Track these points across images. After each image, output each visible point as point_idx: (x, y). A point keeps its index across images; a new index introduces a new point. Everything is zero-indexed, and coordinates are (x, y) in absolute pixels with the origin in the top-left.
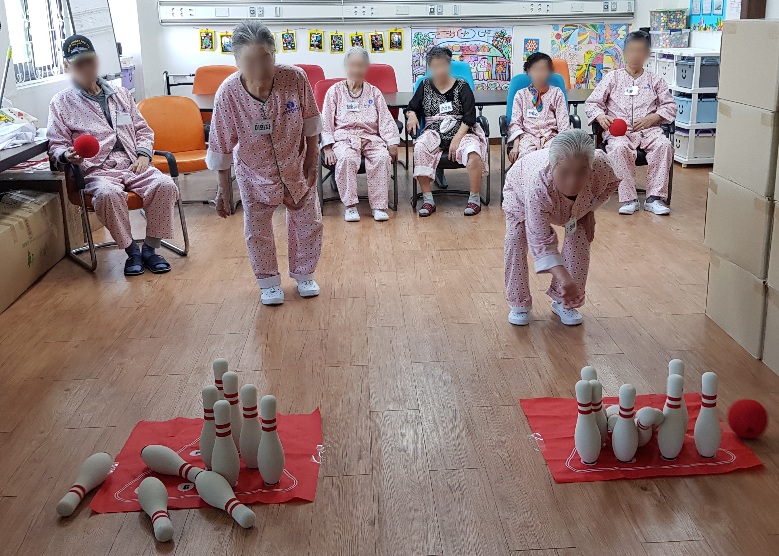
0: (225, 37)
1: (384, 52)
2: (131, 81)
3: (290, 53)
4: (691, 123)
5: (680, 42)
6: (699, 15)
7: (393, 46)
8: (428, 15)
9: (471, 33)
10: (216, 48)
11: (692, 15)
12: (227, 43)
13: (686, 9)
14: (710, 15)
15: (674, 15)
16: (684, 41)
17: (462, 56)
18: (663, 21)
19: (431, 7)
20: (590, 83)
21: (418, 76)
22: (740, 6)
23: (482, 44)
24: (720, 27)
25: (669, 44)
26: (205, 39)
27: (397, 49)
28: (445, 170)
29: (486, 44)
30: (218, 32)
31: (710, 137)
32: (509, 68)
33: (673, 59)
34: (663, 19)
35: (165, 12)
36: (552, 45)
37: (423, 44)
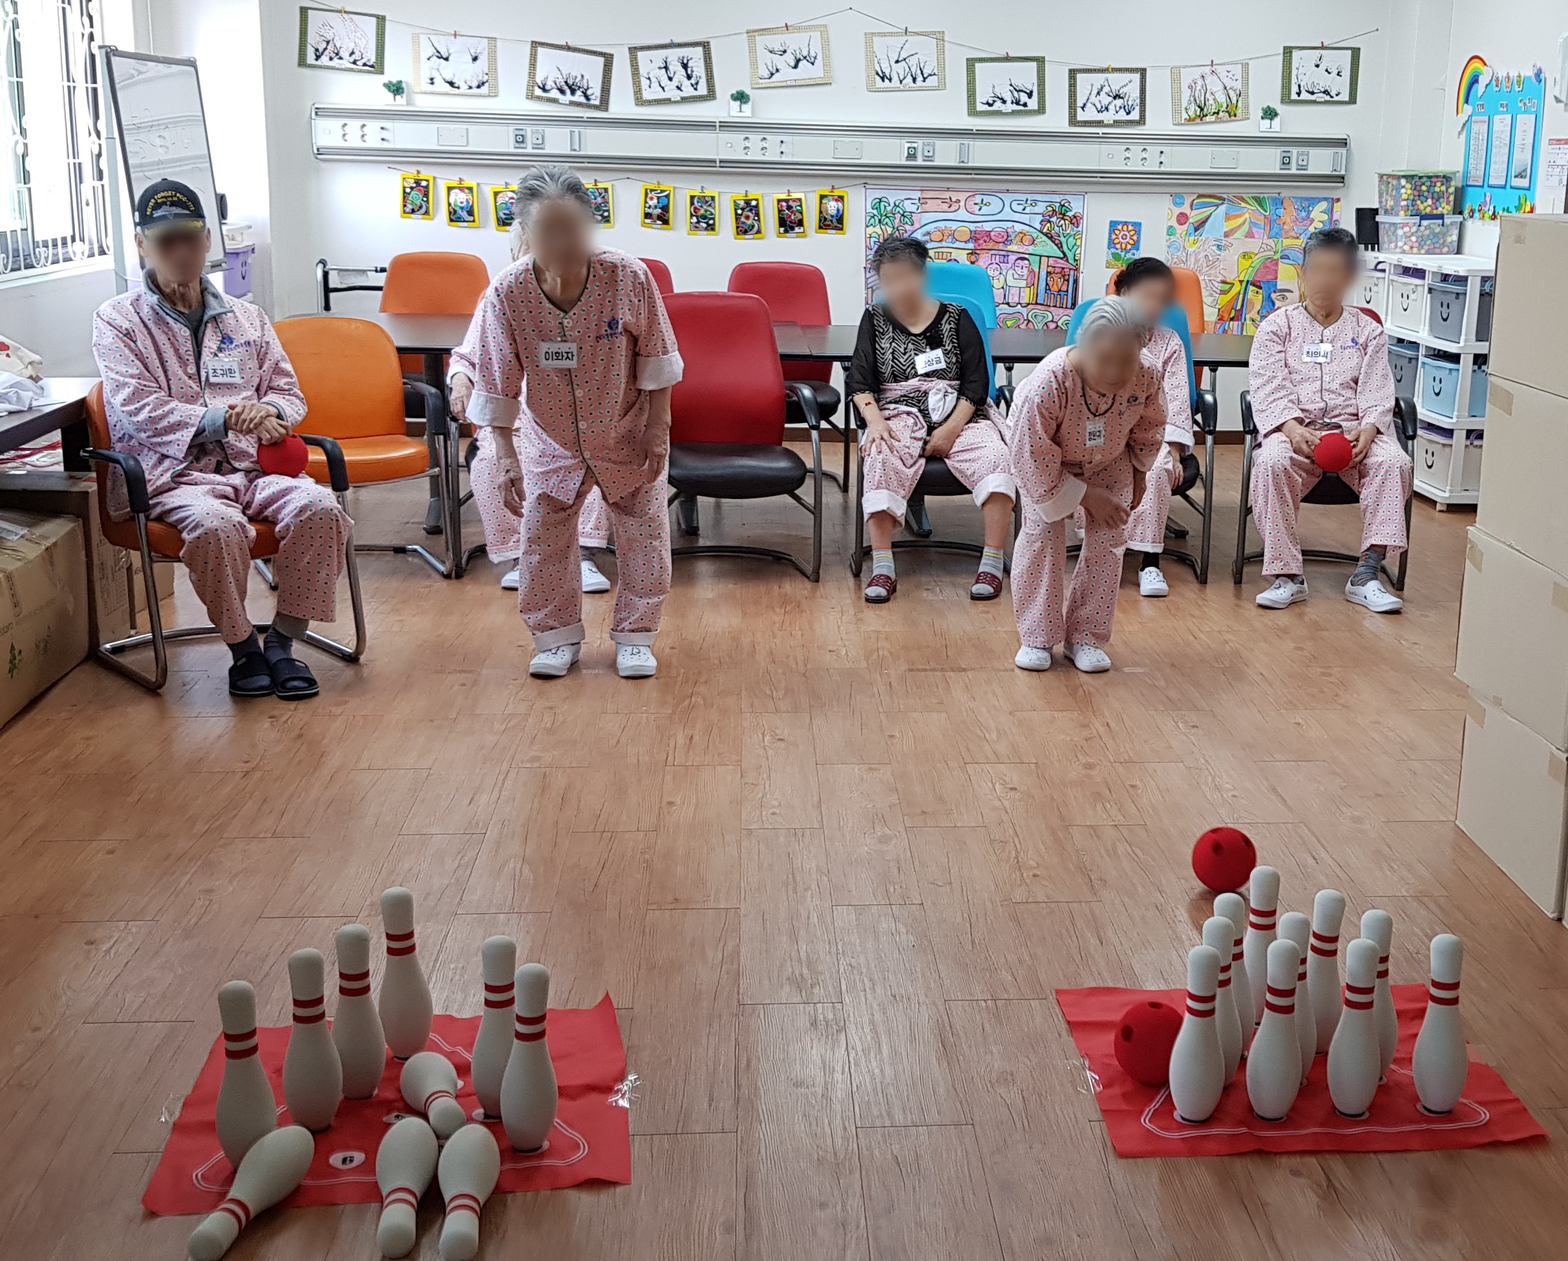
0: (457, 191)
1: (805, 237)
2: (244, 278)
4: (1458, 417)
5: (1441, 241)
6: (1482, 186)
7: (825, 225)
8: (904, 162)
9: (995, 204)
10: (436, 212)
12: (462, 203)
13: (1455, 173)
14: (1504, 187)
15: (1428, 184)
16: (1449, 239)
17: (973, 253)
18: (1405, 196)
19: (909, 145)
20: (1248, 322)
23: (1018, 227)
25: (1416, 245)
26: (413, 193)
27: (834, 231)
28: (927, 498)
29: (1027, 228)
30: (442, 179)
32: (1076, 281)
33: (1423, 278)
34: (1406, 191)
35: (327, 132)
36: (1168, 237)
37: (890, 224)
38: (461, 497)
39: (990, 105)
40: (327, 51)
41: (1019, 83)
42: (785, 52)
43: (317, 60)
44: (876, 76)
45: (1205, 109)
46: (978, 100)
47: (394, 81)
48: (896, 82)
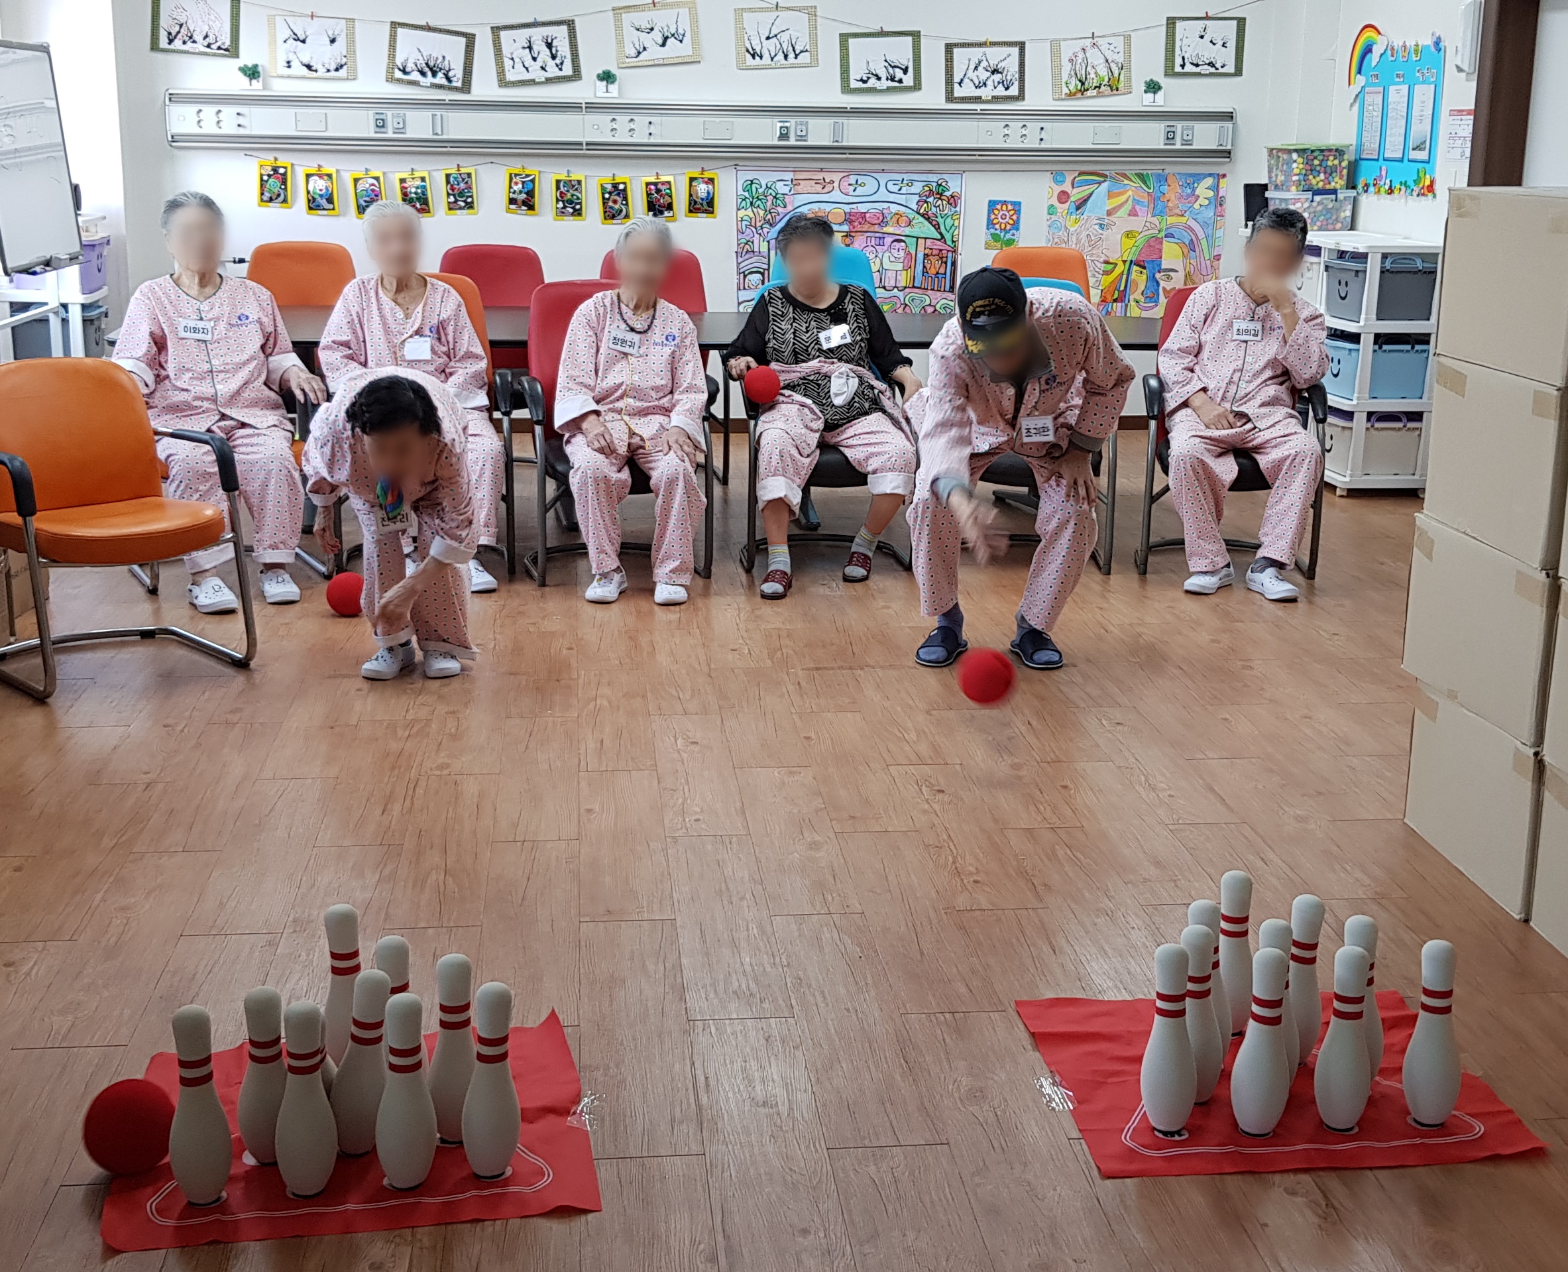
0: (316, 178)
1: (675, 221)
2: (99, 271)
3: (462, 216)
4: (1358, 398)
5: (1334, 217)
6: (1377, 160)
7: (695, 209)
8: (776, 142)
9: (870, 185)
10: (294, 201)
11: (1361, 159)
12: (321, 190)
13: (1348, 146)
14: (1401, 160)
15: (1321, 158)
17: (848, 235)
18: (1296, 171)
19: (781, 124)
20: (1133, 303)
21: (750, 277)
22: (1469, 144)
23: (894, 208)
24: (1423, 188)
26: (271, 180)
27: (704, 215)
29: (903, 209)
30: (300, 166)
31: (1399, 429)
32: (954, 264)
33: (1319, 255)
34: (1298, 165)
35: (181, 118)
36: (1048, 217)
37: (762, 207)
39: (865, 82)
40: (181, 35)
41: (894, 58)
42: (652, 29)
43: (169, 44)
44: (747, 54)
45: (1086, 83)
46: (852, 77)
47: (250, 65)
48: (766, 60)
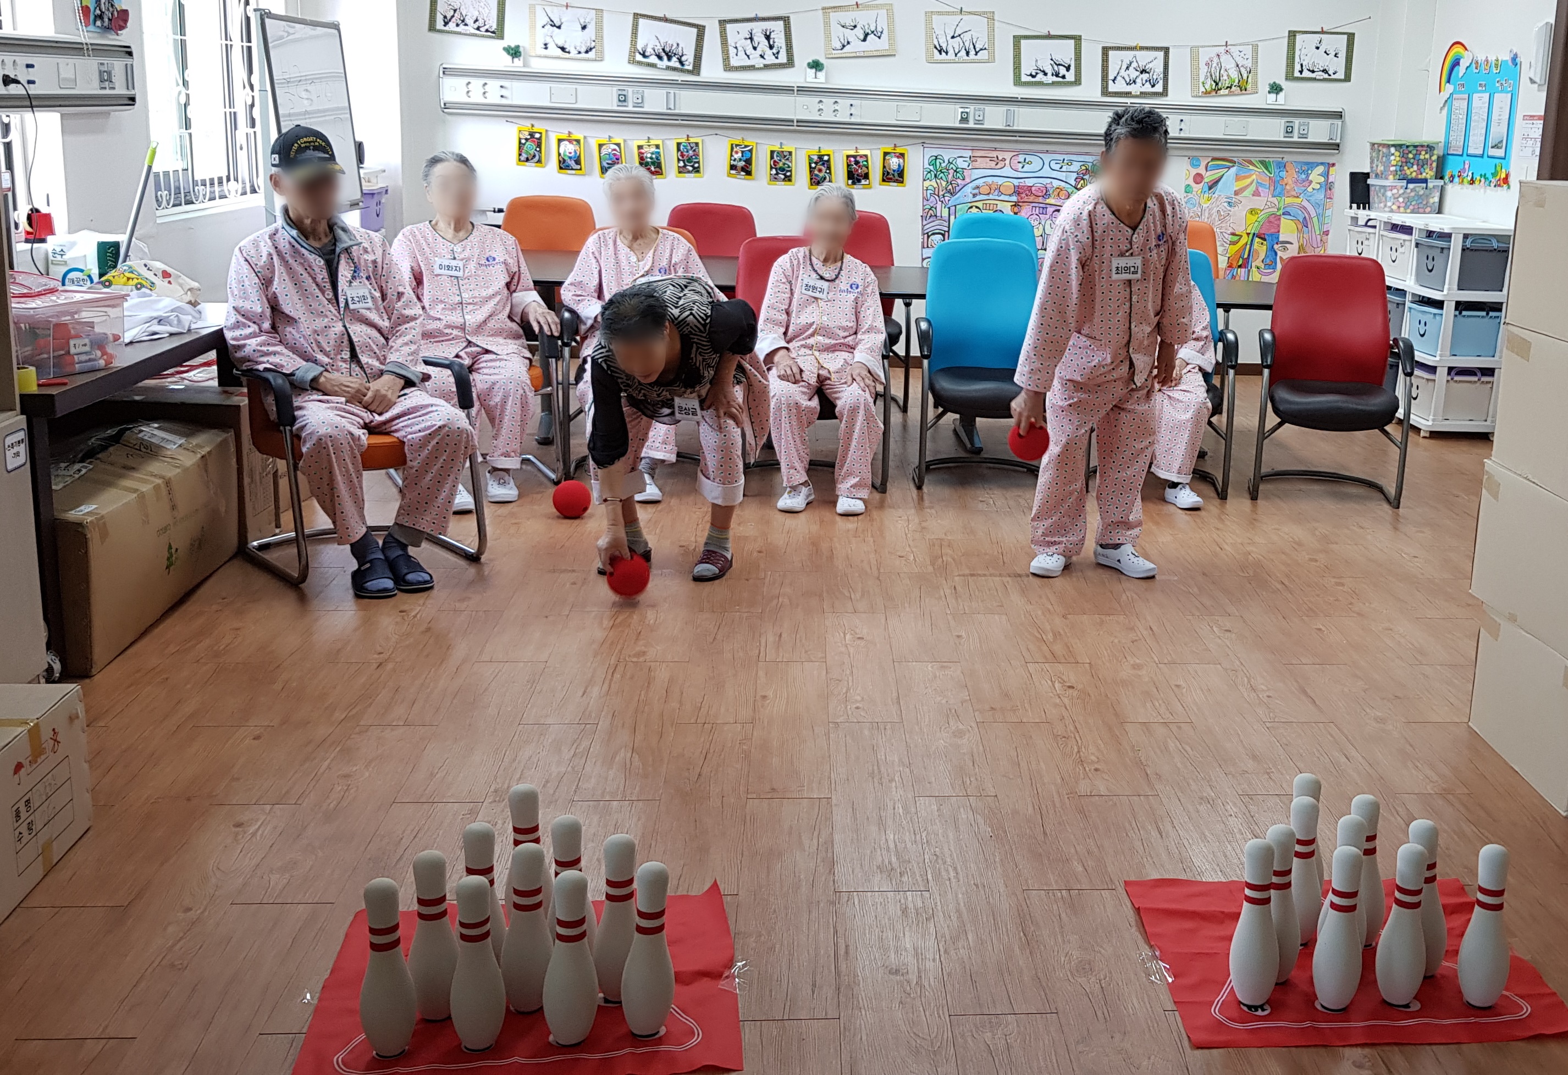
0: (566, 143)
1: (871, 188)
2: (378, 215)
3: (690, 178)
4: (1441, 356)
5: (1425, 203)
6: (1462, 155)
7: (888, 179)
8: (958, 125)
9: (1036, 163)
11: (1448, 154)
12: (570, 153)
13: (1438, 143)
14: (1482, 156)
15: (1414, 152)
16: (1431, 201)
17: (1016, 205)
18: (1394, 163)
19: (962, 110)
20: (1254, 269)
21: (933, 237)
22: (1539, 144)
23: (1056, 183)
24: (1499, 180)
25: (1403, 205)
26: (528, 143)
27: (896, 184)
28: (978, 419)
29: (1063, 184)
30: (553, 132)
31: (1475, 382)
33: (1411, 234)
34: (1395, 158)
35: (453, 89)
37: (944, 178)
38: (571, 413)
39: (1033, 77)
40: (455, 18)
41: (1058, 58)
42: (855, 27)
43: (445, 26)
44: (935, 50)
45: (1220, 84)
46: (1023, 72)
47: (513, 46)
48: (951, 55)
